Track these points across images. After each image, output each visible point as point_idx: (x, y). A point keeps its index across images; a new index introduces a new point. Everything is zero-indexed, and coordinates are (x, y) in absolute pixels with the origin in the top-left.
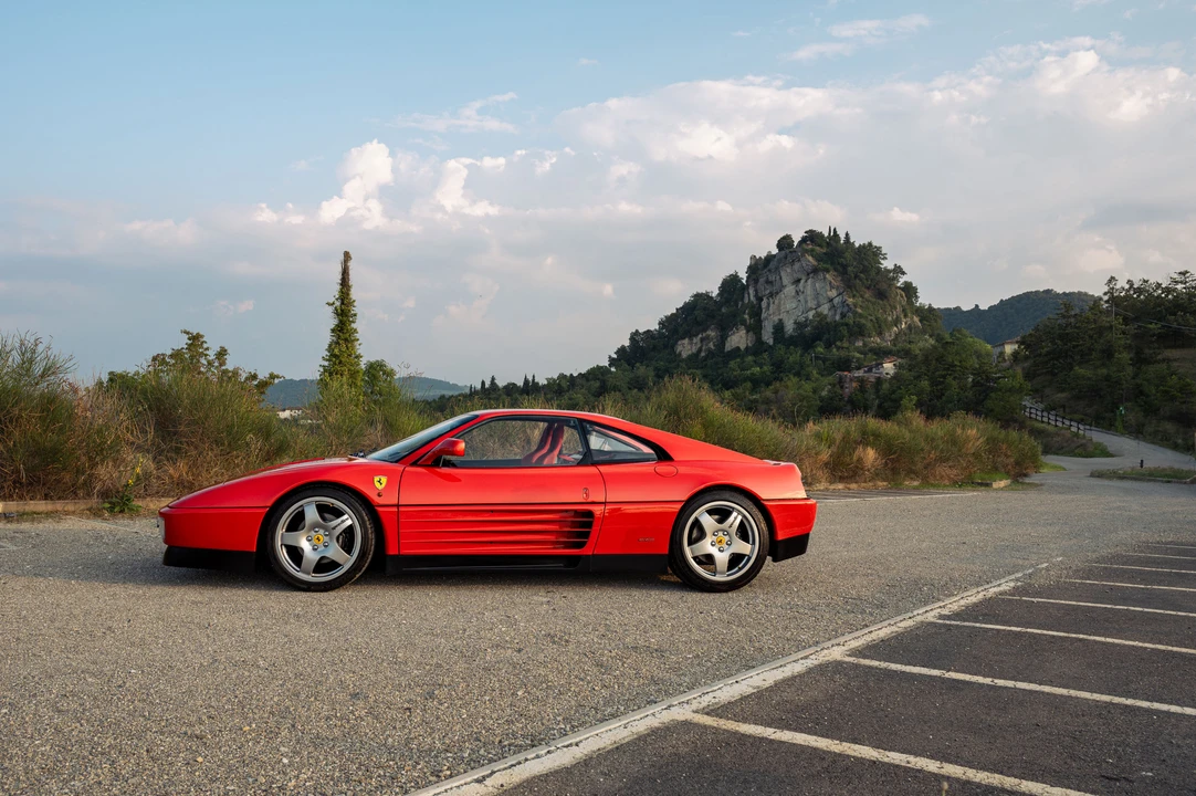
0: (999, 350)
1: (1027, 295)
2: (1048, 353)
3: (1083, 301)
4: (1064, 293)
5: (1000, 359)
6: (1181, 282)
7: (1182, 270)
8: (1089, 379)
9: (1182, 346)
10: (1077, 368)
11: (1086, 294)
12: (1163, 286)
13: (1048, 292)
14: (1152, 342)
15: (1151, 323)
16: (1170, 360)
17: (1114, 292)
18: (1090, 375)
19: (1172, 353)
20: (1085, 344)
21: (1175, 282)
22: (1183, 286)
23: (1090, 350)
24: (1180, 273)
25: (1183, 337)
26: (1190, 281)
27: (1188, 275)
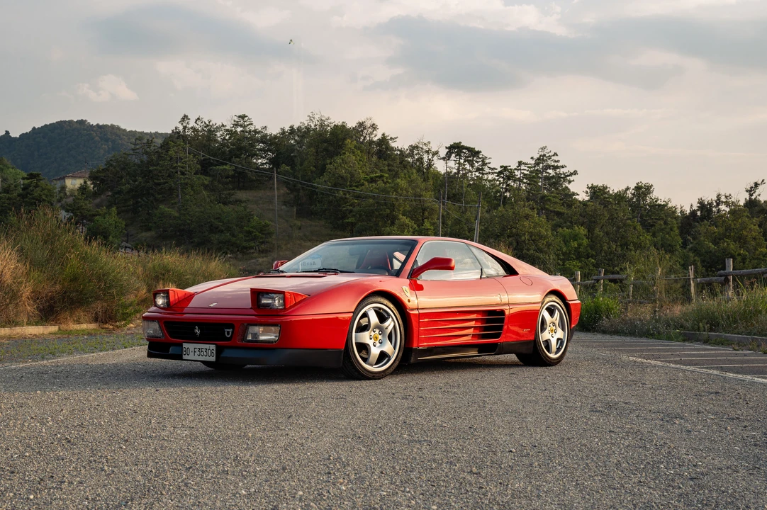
0: (58, 184)
1: (60, 125)
2: (131, 190)
3: (117, 135)
4: (98, 125)
5: (62, 195)
6: (241, 126)
7: (241, 114)
8: (175, 218)
9: (244, 188)
10: (162, 206)
11: (118, 128)
12: (227, 128)
13: (82, 122)
14: (227, 184)
15: (226, 164)
16: (241, 201)
17: (186, 131)
18: (177, 215)
19: (241, 195)
20: (166, 183)
21: (236, 125)
22: (242, 129)
23: (171, 189)
24: (240, 117)
25: (244, 179)
26: (248, 125)
27: (246, 118)
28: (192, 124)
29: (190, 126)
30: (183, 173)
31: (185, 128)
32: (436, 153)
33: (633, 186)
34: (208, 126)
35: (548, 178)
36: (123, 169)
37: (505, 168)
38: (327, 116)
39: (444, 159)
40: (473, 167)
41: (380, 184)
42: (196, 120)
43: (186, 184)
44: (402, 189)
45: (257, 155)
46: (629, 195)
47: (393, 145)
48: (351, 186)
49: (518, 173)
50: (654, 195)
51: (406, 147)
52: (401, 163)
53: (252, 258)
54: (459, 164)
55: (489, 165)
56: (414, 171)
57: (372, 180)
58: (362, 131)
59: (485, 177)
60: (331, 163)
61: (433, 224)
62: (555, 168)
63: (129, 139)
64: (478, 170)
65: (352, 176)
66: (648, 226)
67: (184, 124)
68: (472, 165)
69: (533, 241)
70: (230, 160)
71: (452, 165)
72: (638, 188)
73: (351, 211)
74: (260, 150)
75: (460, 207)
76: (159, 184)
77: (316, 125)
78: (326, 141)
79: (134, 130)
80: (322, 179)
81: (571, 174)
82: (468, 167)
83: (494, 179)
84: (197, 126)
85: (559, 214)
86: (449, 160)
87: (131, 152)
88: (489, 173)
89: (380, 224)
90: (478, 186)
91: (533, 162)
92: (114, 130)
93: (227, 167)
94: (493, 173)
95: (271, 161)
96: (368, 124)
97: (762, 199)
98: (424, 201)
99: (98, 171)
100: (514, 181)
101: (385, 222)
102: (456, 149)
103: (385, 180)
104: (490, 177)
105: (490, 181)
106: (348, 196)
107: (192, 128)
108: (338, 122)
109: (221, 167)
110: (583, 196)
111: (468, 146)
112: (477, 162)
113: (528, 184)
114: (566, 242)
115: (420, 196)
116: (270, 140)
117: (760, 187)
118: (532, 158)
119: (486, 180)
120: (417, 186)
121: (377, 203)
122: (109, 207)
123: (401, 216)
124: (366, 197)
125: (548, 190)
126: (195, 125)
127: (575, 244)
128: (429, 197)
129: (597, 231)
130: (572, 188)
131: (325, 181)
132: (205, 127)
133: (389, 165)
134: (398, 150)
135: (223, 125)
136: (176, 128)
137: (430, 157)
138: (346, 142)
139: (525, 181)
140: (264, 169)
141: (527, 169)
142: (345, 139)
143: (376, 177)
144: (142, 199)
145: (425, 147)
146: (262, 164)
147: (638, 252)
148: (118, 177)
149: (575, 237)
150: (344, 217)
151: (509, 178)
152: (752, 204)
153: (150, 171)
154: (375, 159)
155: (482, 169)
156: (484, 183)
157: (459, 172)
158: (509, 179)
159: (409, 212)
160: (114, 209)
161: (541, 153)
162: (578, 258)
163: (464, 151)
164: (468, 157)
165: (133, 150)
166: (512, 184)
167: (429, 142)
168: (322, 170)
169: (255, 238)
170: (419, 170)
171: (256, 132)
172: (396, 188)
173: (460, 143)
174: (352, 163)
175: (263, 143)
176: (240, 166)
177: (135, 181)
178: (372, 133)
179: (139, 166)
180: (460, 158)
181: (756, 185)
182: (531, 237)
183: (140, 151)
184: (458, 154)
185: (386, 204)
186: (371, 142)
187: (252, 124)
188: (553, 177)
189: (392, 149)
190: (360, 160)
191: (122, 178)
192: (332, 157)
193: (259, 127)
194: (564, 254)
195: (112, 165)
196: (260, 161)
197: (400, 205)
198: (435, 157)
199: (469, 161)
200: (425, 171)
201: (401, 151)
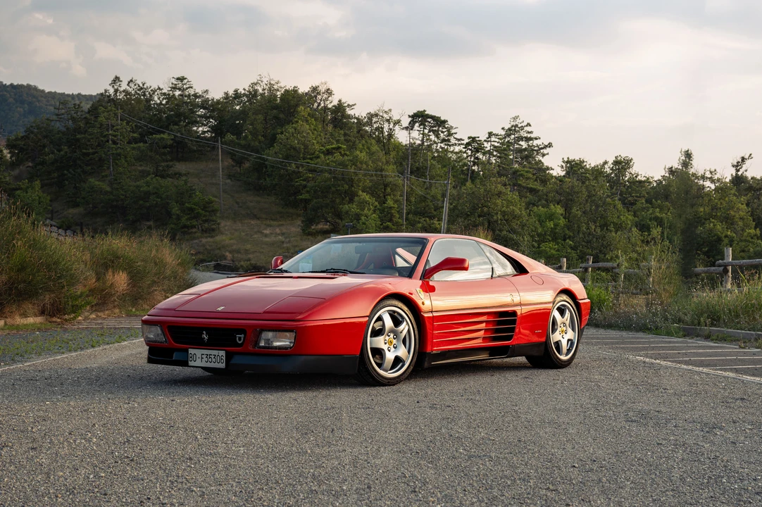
2: (56, 161)
3: (34, 97)
4: (12, 85)
6: (179, 89)
7: (179, 76)
8: (106, 193)
10: (91, 180)
11: (35, 88)
12: (163, 91)
14: (164, 154)
15: (164, 133)
16: (180, 175)
17: (118, 94)
18: (108, 189)
19: (181, 167)
20: (96, 152)
21: (174, 88)
22: (180, 92)
23: (100, 159)
24: (178, 79)
25: (184, 150)
26: (187, 88)
27: (185, 81)
28: (124, 86)
29: (121, 89)
30: (114, 143)
31: (116, 91)
32: (398, 122)
33: (611, 160)
34: (142, 89)
35: (521, 151)
36: (46, 137)
37: (473, 139)
38: (276, 80)
39: (406, 128)
40: (438, 138)
41: (337, 156)
42: (129, 83)
43: (119, 155)
44: (361, 163)
45: (197, 122)
46: (607, 169)
47: (349, 112)
48: (304, 159)
49: (488, 146)
50: (634, 170)
51: (364, 115)
52: (358, 132)
53: (195, 238)
54: (423, 134)
55: (455, 136)
56: (373, 142)
57: (328, 152)
58: (316, 97)
59: (452, 149)
60: (282, 133)
61: (396, 201)
62: (528, 139)
63: (48, 101)
64: (443, 141)
65: (306, 147)
66: (628, 205)
67: (116, 87)
68: (437, 136)
69: (506, 220)
70: (167, 128)
71: (416, 135)
72: (617, 162)
73: (305, 186)
74: (200, 116)
75: (425, 182)
76: (88, 154)
77: (264, 90)
78: (276, 107)
79: (53, 91)
80: (272, 151)
81: (545, 147)
82: (433, 137)
83: (461, 151)
84: (130, 90)
85: (532, 191)
86: (412, 129)
87: (55, 118)
88: (456, 144)
89: (338, 201)
90: (443, 158)
91: (503, 133)
92: (31, 90)
93: (165, 136)
94: (459, 144)
95: (213, 129)
96: (322, 89)
97: (749, 175)
98: (386, 176)
99: (17, 139)
100: (484, 154)
101: (343, 199)
102: (420, 118)
103: (343, 152)
104: (457, 149)
105: (456, 153)
106: (301, 169)
107: (124, 91)
108: (290, 86)
109: (158, 136)
110: (558, 172)
111: (433, 114)
112: (443, 132)
113: (498, 157)
114: (541, 222)
115: (382, 170)
116: (212, 105)
117: (748, 162)
118: (503, 129)
119: (452, 152)
120: (379, 160)
121: (334, 178)
122: (31, 179)
123: (360, 193)
124: (322, 171)
125: (520, 164)
126: (128, 88)
127: (551, 224)
128: (391, 172)
129: (574, 210)
130: (546, 161)
131: (276, 153)
132: (138, 90)
133: (345, 135)
134: (355, 118)
135: (159, 88)
136: (106, 91)
137: (391, 127)
138: (299, 109)
139: (495, 153)
140: (205, 138)
141: (497, 140)
142: (297, 105)
143: (334, 148)
144: (68, 170)
145: (385, 116)
146: (204, 132)
147: (619, 233)
148: (40, 146)
149: (551, 217)
150: (297, 192)
151: (477, 150)
152: (738, 180)
153: (78, 140)
154: (330, 128)
155: (449, 140)
156: (450, 155)
157: (423, 143)
158: (478, 152)
159: (370, 188)
160: (37, 183)
161: (512, 123)
162: (555, 239)
163: (429, 120)
164: (433, 127)
165: (57, 115)
166: (481, 157)
167: (390, 110)
168: (272, 140)
169: (197, 217)
170: (379, 140)
171: (196, 96)
172: (354, 162)
173: (425, 111)
174: (305, 132)
175: (204, 108)
176: (179, 135)
177: (59, 151)
178: (327, 99)
179: (63, 133)
180: (424, 128)
181: (743, 159)
182: (504, 216)
183: (66, 116)
184: (422, 124)
185: (343, 179)
186: (325, 108)
187: (192, 87)
188: (525, 149)
189: (349, 117)
190: (315, 130)
191: (44, 146)
192: (282, 126)
193: (199, 91)
194: (539, 235)
195: (32, 132)
196: (201, 129)
197: (359, 180)
198: (397, 126)
199: (434, 131)
200: (386, 142)
201: (358, 119)
